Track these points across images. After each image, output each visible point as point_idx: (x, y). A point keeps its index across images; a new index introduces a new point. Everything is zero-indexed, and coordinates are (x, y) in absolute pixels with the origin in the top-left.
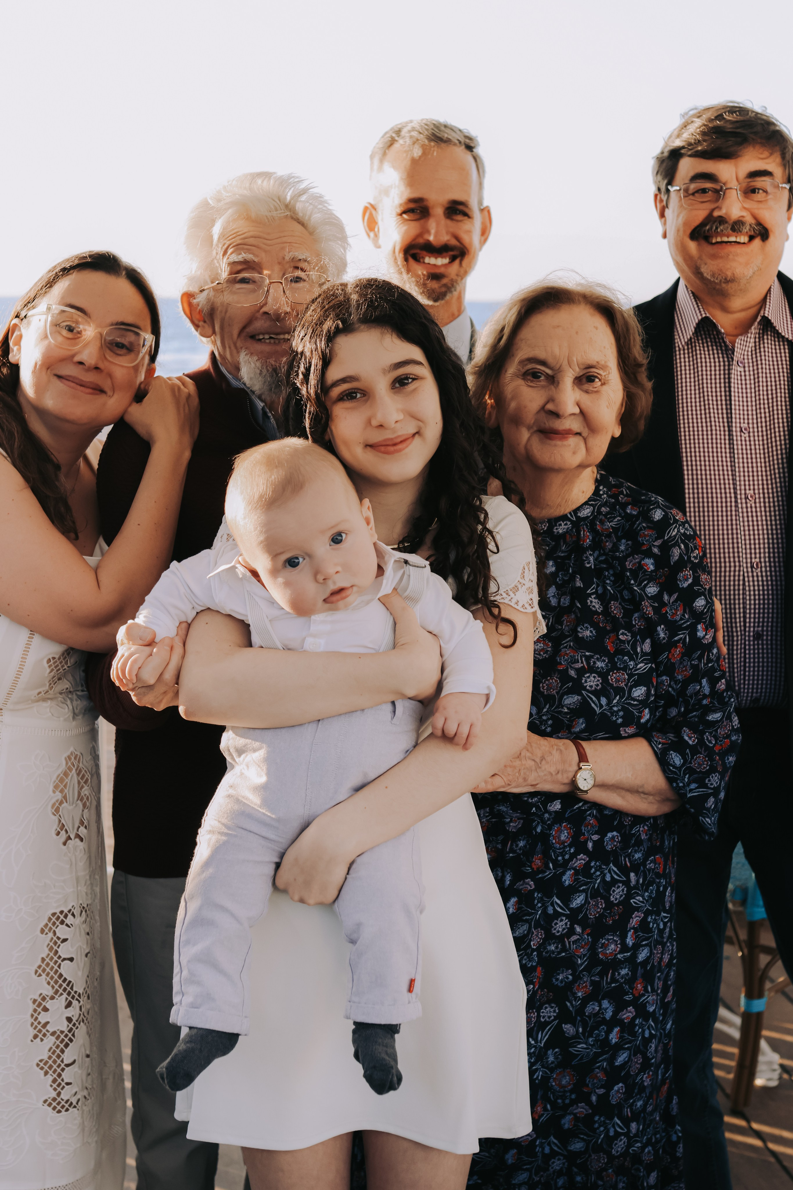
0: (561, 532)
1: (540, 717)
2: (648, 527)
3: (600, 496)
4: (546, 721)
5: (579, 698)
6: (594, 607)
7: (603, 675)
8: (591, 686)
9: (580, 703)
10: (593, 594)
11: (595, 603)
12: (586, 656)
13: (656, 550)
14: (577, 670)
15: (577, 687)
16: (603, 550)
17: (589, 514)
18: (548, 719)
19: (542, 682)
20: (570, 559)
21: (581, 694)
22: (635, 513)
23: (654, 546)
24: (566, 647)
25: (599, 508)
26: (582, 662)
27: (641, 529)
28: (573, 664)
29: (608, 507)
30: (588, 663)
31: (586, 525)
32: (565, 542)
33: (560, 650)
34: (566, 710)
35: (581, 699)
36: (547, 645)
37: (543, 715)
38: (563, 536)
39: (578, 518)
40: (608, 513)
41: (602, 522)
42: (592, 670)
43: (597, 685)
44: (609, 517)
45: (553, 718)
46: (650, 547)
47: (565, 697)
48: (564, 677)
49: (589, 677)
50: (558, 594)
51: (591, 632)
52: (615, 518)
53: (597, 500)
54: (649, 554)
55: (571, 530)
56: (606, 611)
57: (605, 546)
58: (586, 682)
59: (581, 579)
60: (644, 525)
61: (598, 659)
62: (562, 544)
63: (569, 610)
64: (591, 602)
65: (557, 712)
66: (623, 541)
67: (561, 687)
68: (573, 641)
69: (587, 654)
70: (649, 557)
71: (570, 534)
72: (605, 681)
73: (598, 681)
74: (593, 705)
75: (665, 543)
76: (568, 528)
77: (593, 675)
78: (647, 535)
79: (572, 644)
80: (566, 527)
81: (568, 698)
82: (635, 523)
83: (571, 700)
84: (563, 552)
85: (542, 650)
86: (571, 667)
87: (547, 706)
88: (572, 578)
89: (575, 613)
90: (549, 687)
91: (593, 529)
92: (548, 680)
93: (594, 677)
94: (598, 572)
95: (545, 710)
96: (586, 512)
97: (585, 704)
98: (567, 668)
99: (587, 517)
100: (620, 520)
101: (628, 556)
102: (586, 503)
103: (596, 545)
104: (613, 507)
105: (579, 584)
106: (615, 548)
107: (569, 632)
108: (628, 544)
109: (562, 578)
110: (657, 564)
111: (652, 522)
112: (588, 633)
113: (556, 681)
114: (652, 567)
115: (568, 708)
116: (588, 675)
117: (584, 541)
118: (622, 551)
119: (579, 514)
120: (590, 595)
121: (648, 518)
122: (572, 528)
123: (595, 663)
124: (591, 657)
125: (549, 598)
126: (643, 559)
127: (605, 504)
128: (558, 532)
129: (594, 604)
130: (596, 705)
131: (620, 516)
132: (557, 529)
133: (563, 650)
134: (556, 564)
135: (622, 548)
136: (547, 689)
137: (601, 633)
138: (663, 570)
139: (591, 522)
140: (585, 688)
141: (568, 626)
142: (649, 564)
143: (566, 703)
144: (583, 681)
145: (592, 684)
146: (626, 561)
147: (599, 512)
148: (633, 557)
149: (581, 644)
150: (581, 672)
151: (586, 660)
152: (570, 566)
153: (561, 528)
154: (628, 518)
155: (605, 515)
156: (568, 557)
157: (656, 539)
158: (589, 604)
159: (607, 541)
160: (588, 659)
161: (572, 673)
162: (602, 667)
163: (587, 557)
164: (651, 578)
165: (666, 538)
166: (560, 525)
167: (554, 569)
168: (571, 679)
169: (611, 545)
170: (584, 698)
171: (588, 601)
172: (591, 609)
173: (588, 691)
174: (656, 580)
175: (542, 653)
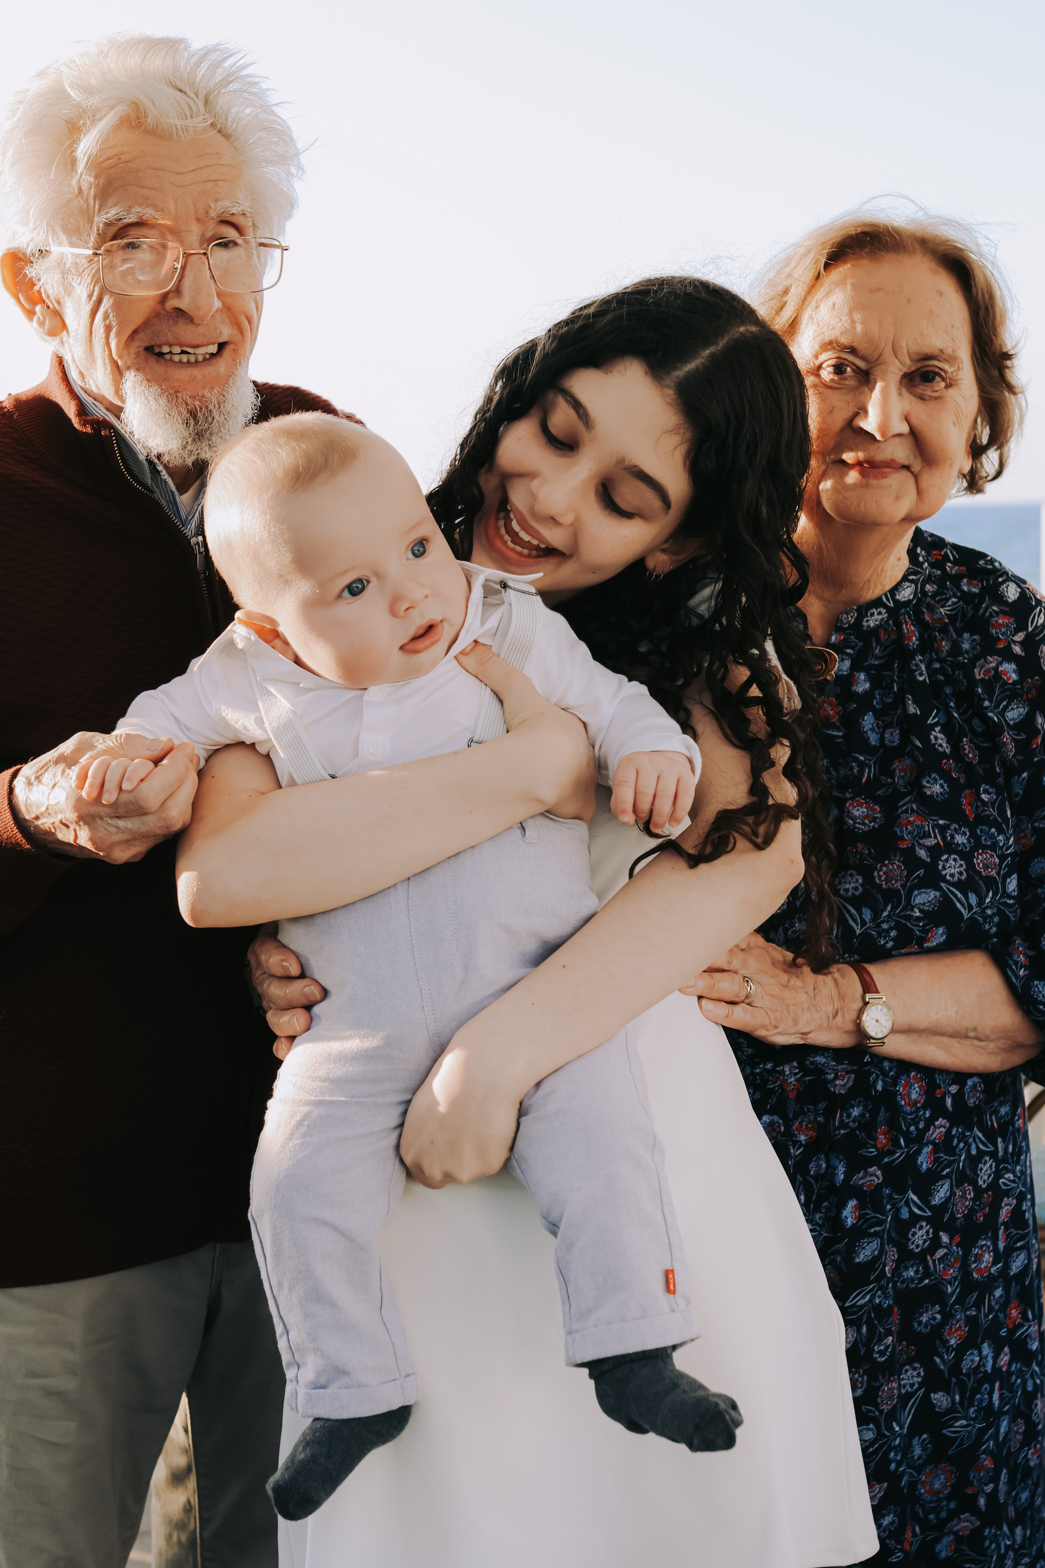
0: (872, 625)
1: (878, 925)
2: (1002, 612)
3: (920, 565)
4: (888, 931)
5: (938, 894)
6: (941, 745)
7: (967, 856)
8: (952, 875)
9: (940, 902)
10: (936, 724)
11: (939, 739)
12: (938, 826)
13: (1017, 649)
14: (929, 849)
15: (933, 879)
16: (937, 654)
17: (911, 597)
18: (891, 928)
19: (876, 869)
20: (891, 669)
21: (938, 888)
22: (975, 590)
23: (1014, 642)
24: (906, 811)
25: (923, 587)
26: (935, 837)
27: (991, 616)
28: (921, 838)
29: (934, 583)
30: (944, 838)
31: (908, 613)
32: (878, 642)
33: (899, 817)
34: (918, 914)
35: (941, 896)
36: (874, 810)
37: (883, 922)
38: (875, 631)
39: (896, 602)
40: (935, 594)
41: (931, 609)
42: (950, 848)
43: (961, 873)
44: (940, 596)
45: (898, 926)
46: (1009, 646)
47: (916, 892)
48: (911, 861)
49: (947, 860)
50: (877, 725)
51: (942, 786)
52: (947, 599)
53: (919, 573)
54: (1007, 655)
55: (887, 622)
56: (957, 753)
57: (941, 646)
58: (944, 868)
59: (914, 702)
60: (995, 608)
61: (955, 830)
62: (874, 645)
63: (898, 752)
64: (936, 738)
65: (902, 917)
66: (966, 635)
67: (908, 877)
68: (915, 801)
69: (941, 822)
70: (1009, 661)
71: (885, 629)
72: (970, 867)
73: (961, 866)
74: (959, 905)
75: (1030, 637)
76: (882, 619)
77: (952, 857)
78: (1003, 625)
79: (914, 806)
80: (880, 617)
81: (920, 894)
82: (980, 607)
83: (925, 898)
84: (877, 658)
85: (867, 817)
86: (919, 843)
87: (889, 908)
88: (900, 701)
89: (911, 755)
90: (889, 877)
91: (919, 621)
92: (886, 866)
93: (955, 860)
94: (935, 687)
95: (885, 914)
96: (906, 593)
97: (946, 903)
98: (913, 846)
99: (909, 601)
100: (956, 603)
101: (976, 658)
102: (905, 578)
103: (927, 646)
104: (940, 582)
105: (912, 709)
106: (956, 648)
107: (905, 787)
108: (974, 640)
109: (882, 700)
110: (1020, 671)
111: (1006, 603)
112: (937, 789)
113: (899, 867)
114: (1014, 676)
115: (921, 911)
116: (945, 857)
117: (910, 639)
118: (967, 652)
119: (897, 597)
120: (932, 727)
121: (1000, 599)
122: (889, 618)
123: (952, 837)
124: (947, 827)
125: (866, 732)
126: (1000, 663)
127: (929, 579)
128: (869, 626)
129: (940, 741)
130: (963, 905)
131: (955, 596)
132: (867, 621)
133: (904, 816)
134: (870, 678)
135: (966, 646)
136: (887, 881)
137: (955, 788)
138: (1032, 679)
139: (916, 607)
140: (943, 878)
141: (902, 777)
142: (1010, 671)
143: (917, 902)
144: (940, 867)
145: (953, 871)
146: (975, 667)
147: (924, 593)
148: (986, 660)
149: (929, 806)
150: (935, 852)
151: (940, 832)
152: (893, 681)
153: (874, 620)
154: (966, 597)
155: (933, 597)
156: (888, 666)
157: (1017, 631)
158: (933, 741)
159: (942, 639)
160: (943, 829)
161: (922, 854)
162: (963, 844)
163: (917, 665)
164: (1013, 694)
165: (1030, 629)
166: (872, 614)
167: (867, 685)
168: (920, 863)
169: (949, 644)
170: (944, 895)
171: (932, 737)
172: (937, 750)
173: (948, 882)
174: (1022, 696)
175: (867, 822)
